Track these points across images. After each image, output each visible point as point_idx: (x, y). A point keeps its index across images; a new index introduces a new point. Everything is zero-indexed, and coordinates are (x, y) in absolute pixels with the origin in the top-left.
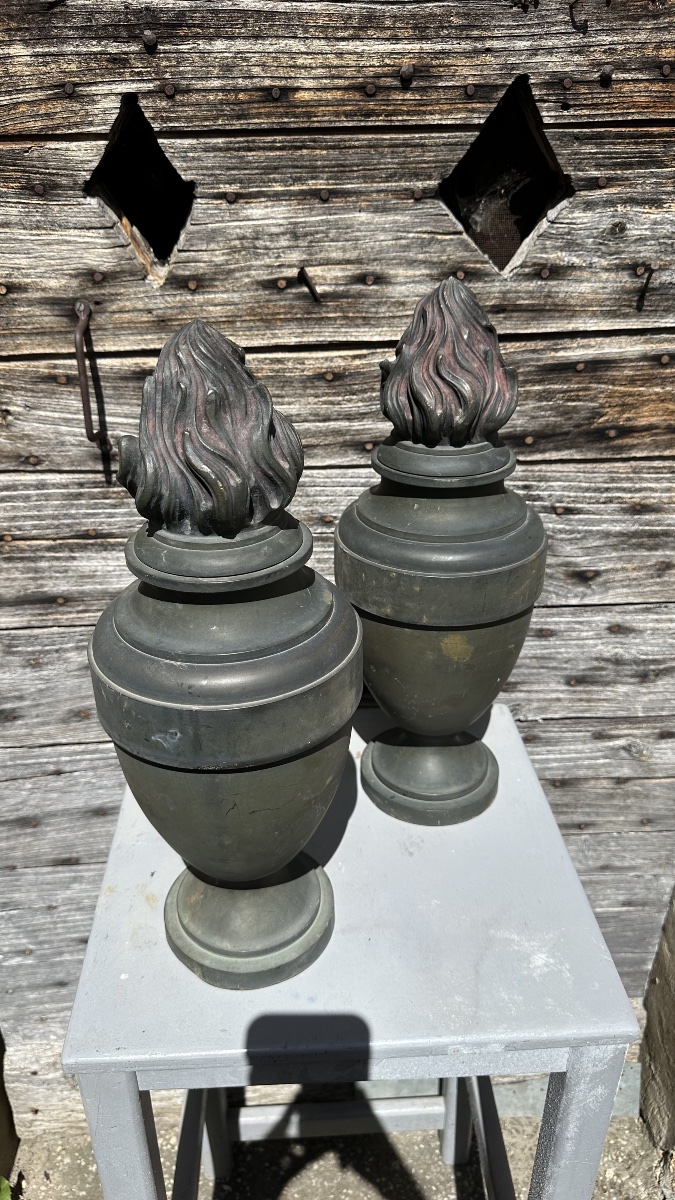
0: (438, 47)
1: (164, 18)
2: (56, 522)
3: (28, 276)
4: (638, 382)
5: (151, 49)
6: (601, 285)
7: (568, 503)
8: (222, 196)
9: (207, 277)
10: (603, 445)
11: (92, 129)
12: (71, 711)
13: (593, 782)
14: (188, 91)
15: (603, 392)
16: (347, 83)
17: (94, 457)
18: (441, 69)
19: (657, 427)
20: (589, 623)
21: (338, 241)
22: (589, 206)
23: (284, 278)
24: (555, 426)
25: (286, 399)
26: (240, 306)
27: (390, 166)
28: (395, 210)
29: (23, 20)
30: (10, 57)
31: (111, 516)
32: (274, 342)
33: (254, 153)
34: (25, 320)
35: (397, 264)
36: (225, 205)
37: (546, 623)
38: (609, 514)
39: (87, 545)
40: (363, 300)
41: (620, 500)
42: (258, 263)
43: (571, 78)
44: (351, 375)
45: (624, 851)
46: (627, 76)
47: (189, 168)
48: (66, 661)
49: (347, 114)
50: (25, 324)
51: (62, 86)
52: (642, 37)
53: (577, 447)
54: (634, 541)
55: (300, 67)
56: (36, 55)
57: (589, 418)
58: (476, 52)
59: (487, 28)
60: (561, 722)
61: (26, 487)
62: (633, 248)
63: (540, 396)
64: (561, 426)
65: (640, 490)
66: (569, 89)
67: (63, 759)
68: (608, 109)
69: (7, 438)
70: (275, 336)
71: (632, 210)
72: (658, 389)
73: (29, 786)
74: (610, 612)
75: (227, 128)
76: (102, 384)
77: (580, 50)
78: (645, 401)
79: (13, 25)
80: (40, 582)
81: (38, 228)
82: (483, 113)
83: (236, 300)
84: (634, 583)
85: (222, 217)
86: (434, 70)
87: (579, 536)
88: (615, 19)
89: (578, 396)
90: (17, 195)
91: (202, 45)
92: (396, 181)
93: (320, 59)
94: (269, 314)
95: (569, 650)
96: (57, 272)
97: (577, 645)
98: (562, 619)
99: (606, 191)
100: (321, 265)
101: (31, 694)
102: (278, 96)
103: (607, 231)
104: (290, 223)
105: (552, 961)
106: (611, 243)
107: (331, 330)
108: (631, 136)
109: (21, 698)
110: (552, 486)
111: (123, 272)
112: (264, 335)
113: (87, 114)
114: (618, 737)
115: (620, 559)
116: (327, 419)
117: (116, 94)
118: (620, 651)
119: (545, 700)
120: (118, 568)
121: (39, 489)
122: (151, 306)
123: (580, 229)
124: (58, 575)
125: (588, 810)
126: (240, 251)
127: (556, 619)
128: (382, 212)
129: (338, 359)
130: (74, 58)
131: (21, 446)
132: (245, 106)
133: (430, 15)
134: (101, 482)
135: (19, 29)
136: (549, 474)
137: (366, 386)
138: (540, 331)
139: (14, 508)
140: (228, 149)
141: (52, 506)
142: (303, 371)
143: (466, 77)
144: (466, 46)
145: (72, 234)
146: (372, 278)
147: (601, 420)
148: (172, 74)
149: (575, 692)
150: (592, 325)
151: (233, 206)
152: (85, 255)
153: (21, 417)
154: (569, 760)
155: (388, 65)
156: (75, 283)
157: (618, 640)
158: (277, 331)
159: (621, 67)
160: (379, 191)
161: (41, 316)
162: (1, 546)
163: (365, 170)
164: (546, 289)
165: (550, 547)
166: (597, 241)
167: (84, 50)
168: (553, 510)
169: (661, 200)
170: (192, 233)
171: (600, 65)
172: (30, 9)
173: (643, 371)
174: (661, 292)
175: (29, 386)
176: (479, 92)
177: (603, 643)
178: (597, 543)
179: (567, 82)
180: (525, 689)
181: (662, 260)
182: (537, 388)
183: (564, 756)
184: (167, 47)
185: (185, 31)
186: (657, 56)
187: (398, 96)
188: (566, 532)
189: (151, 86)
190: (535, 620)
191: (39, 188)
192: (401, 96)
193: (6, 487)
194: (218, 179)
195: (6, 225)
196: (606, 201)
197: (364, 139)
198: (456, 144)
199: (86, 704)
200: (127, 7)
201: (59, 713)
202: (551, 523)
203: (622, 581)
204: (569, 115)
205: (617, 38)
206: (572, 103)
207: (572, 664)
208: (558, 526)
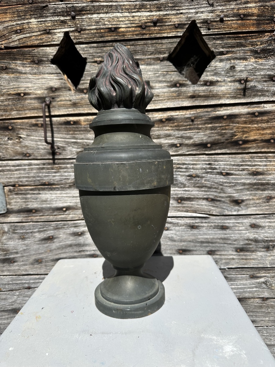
0: (165, 13)
1: (78, 9)
2: (34, 179)
3: (31, 90)
4: (248, 123)
5: (73, 18)
6: (229, 87)
7: (227, 170)
8: (96, 62)
10: (238, 147)
11: (54, 43)
12: (35, 260)
13: (252, 300)
14: (85, 30)
15: (235, 127)
16: (136, 25)
17: (49, 154)
18: (166, 20)
19: (257, 140)
20: (242, 223)
22: (221, 61)
24: (218, 140)
27: (151, 50)
28: (154, 64)
29: (35, 12)
30: (31, 22)
31: (54, 176)
33: (106, 48)
34: (29, 105)
35: (155, 82)
36: (96, 65)
37: (224, 223)
38: (244, 176)
39: (45, 188)
41: (247, 170)
43: (210, 20)
45: (271, 336)
46: (229, 19)
47: (85, 53)
48: (34, 237)
49: (136, 35)
50: (29, 106)
51: (46, 30)
52: (232, 7)
53: (227, 148)
54: (255, 187)
55: (120, 21)
56: (38, 22)
57: (231, 137)
58: (177, 14)
59: (181, 7)
60: (235, 269)
61: (25, 165)
62: (239, 74)
63: (212, 129)
64: (220, 140)
65: (255, 165)
66: (210, 24)
67: (31, 281)
68: (224, 29)
69: (20, 147)
71: (237, 62)
72: (256, 126)
73: (18, 294)
74: (250, 218)
75: (97, 40)
76: (53, 126)
77: (212, 12)
78: (251, 130)
79: (32, 13)
80: (27, 203)
81: (35, 74)
82: (181, 32)
84: (258, 205)
85: (96, 69)
86: (164, 20)
87: (233, 185)
88: (223, 2)
89: (225, 128)
90: (29, 64)
91: (89, 16)
92: (154, 55)
93: (127, 19)
95: (235, 235)
96: (40, 88)
97: (238, 233)
98: (231, 221)
99: (227, 56)
101: (21, 251)
102: (114, 30)
103: (229, 69)
105: (235, 349)
106: (230, 73)
108: (233, 37)
109: (17, 253)
110: (220, 164)
111: (62, 88)
113: (53, 39)
114: (261, 277)
115: (251, 194)
117: (62, 32)
118: (257, 236)
119: (227, 259)
120: (56, 198)
121: (29, 166)
122: (71, 99)
123: (219, 68)
124: (34, 200)
125: (252, 314)
127: (228, 221)
128: (149, 65)
130: (50, 22)
131: (24, 150)
132: (103, 34)
133: (162, 4)
134: (51, 163)
135: (34, 14)
136: (218, 159)
139: (20, 173)
140: (97, 47)
141: (33, 173)
143: (175, 22)
144: (174, 12)
145: (46, 76)
147: (236, 137)
148: (80, 25)
149: (240, 255)
150: (228, 102)
151: (99, 65)
153: (25, 139)
154: (241, 288)
155: (149, 19)
156: (46, 92)
157: (255, 231)
159: (226, 16)
160: (148, 59)
161: (34, 103)
162: (14, 189)
163: (143, 52)
164: (209, 90)
165: (222, 189)
166: (226, 72)
167: (53, 19)
168: (221, 174)
169: (246, 58)
170: (85, 74)
171: (219, 16)
172: (37, 8)
173: (249, 119)
174: (251, 89)
175: (28, 128)
176: (179, 26)
177: (249, 232)
178: (241, 188)
179: (209, 22)
180: (219, 253)
181: (250, 78)
182: (210, 125)
183: (238, 287)
184: (79, 17)
185: (84, 12)
186: (238, 12)
187: (153, 28)
188: (228, 183)
189: (73, 29)
190: (219, 221)
191: (37, 62)
192: (154, 29)
193: (18, 166)
194: (94, 57)
195: (25, 73)
196: (227, 59)
197: (142, 42)
198: (173, 42)
199: (41, 256)
200: (67, 7)
201: (31, 260)
202: (221, 179)
203: (253, 204)
204: (211, 32)
205: (224, 8)
206: (211, 28)
207: (237, 242)
208: (224, 181)
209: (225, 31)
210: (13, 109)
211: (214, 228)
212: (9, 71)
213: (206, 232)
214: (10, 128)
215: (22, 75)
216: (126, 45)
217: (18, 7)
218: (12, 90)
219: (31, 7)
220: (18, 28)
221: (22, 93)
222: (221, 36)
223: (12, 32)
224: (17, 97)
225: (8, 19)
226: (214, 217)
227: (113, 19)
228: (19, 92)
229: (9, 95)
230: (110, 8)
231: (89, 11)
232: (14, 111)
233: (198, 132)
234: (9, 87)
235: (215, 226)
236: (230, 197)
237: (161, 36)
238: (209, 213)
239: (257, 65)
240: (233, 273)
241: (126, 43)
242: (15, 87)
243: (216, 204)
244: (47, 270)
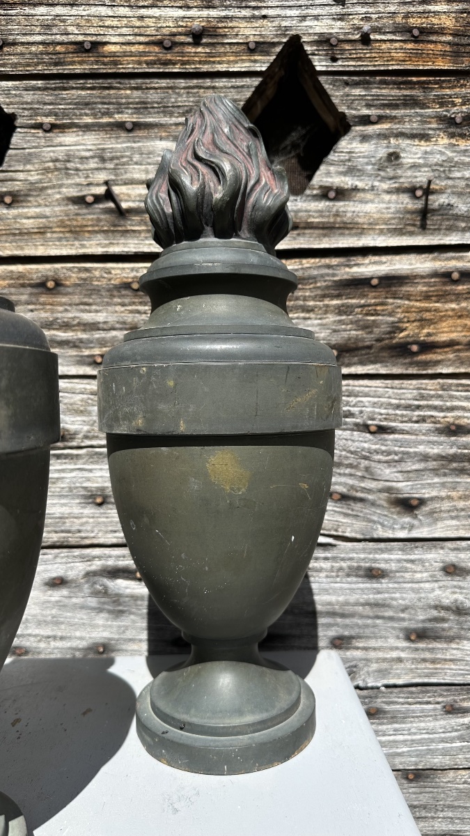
0: (223, 14)
4: (433, 298)
6: (385, 206)
7: (380, 420)
8: (39, 126)
9: (22, 193)
10: (407, 361)
13: (452, 773)
14: (14, 44)
15: (399, 307)
16: (147, 39)
18: (226, 30)
19: (458, 343)
20: (422, 561)
21: (141, 164)
22: (365, 138)
23: (93, 195)
24: (357, 339)
25: (94, 307)
26: (51, 219)
27: (187, 104)
32: (81, 251)
33: (68, 92)
36: (40, 133)
37: (375, 561)
38: (424, 434)
41: (433, 420)
42: (70, 181)
43: (336, 38)
46: (383, 37)
47: (11, 103)
49: (148, 63)
52: (392, 8)
53: (381, 362)
54: (455, 465)
55: (108, 27)
57: (390, 333)
58: (254, 17)
59: (263, 1)
60: (405, 689)
62: (409, 173)
63: (340, 311)
64: (363, 340)
65: (452, 409)
66: (336, 46)
68: (371, 61)
70: (83, 246)
71: (404, 143)
72: (453, 306)
74: (442, 548)
75: (46, 72)
77: (341, 17)
78: (442, 317)
82: (264, 63)
83: (48, 214)
84: (463, 513)
85: (38, 143)
86: (221, 30)
87: (396, 458)
89: (375, 310)
91: (28, 10)
94: (78, 226)
95: (404, 595)
97: (413, 590)
98: (392, 557)
99: (379, 126)
100: (125, 184)
102: (89, 48)
103: (383, 159)
104: (98, 149)
106: (388, 170)
107: (136, 242)
108: (394, 83)
110: (362, 402)
112: (72, 245)
115: (443, 485)
116: (134, 327)
118: (460, 597)
119: (384, 660)
123: (359, 157)
125: (450, 814)
126: (52, 172)
127: (386, 556)
129: (143, 270)
132: (62, 56)
136: (357, 389)
138: (333, 246)
140: (46, 89)
142: (110, 280)
143: (247, 37)
144: (245, 12)
147: (402, 335)
148: (1, 31)
149: (417, 649)
150: (381, 242)
151: (48, 135)
154: (420, 742)
155: (182, 26)
157: (455, 583)
158: (85, 242)
159: (377, 30)
160: (177, 124)
163: (164, 107)
164: (334, 209)
165: (367, 469)
166: (376, 167)
168: (365, 428)
169: (428, 135)
170: (10, 156)
171: (359, 28)
173: (436, 288)
174: (441, 212)
176: (259, 47)
177: (440, 587)
178: (417, 466)
179: (333, 41)
180: (361, 645)
181: (437, 185)
182: (335, 302)
183: (414, 737)
186: (406, 23)
187: (191, 49)
188: (383, 452)
190: (362, 556)
192: (193, 50)
194: (36, 112)
196: (379, 135)
197: (164, 83)
198: (242, 87)
202: (365, 442)
203: (449, 511)
204: (339, 66)
205: (371, 10)
206: (339, 56)
207: (410, 614)
208: (374, 447)
209: (375, 66)
211: (348, 575)
213: (327, 586)
216: (121, 86)
222: (364, 77)
226: (349, 544)
227: (88, 21)
233: (305, 319)
235: (350, 568)
236: (389, 490)
237: (212, 70)
238: (335, 533)
239: (455, 154)
240: (401, 700)
241: (120, 83)
243: (352, 510)
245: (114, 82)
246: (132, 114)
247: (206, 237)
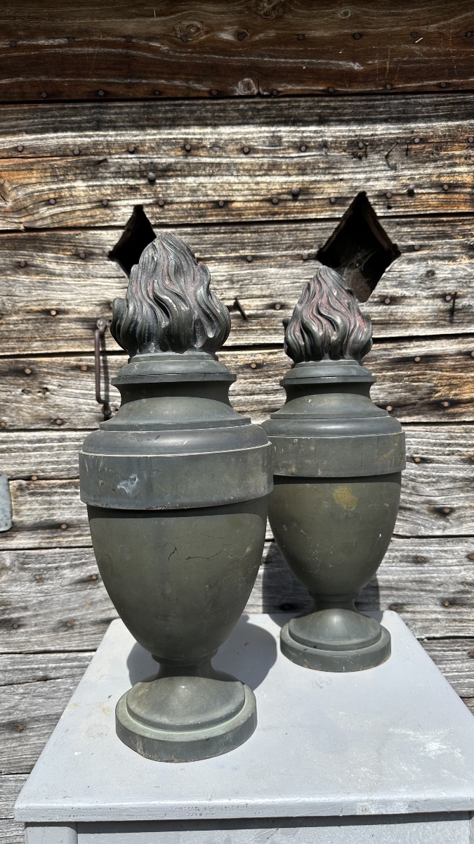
0: (313, 178)
1: (160, 167)
2: (69, 466)
3: (70, 304)
4: (459, 370)
5: (152, 182)
6: (424, 307)
7: (423, 454)
10: (441, 413)
11: (116, 223)
12: (61, 622)
14: (172, 203)
15: (435, 376)
16: (262, 198)
17: (98, 420)
18: (315, 190)
20: (452, 551)
21: (258, 285)
22: (411, 261)
23: (227, 306)
24: (405, 398)
27: (288, 242)
28: (292, 266)
29: (84, 169)
30: (74, 187)
33: (208, 236)
34: (65, 331)
35: (294, 297)
37: (420, 551)
38: (453, 463)
40: (274, 319)
41: (459, 453)
43: (390, 193)
44: (267, 365)
46: (423, 191)
48: (62, 577)
49: (262, 214)
50: (65, 333)
51: (101, 201)
52: (429, 171)
53: (422, 414)
55: (235, 190)
56: (88, 186)
57: (429, 394)
58: (334, 181)
59: (340, 169)
60: (441, 641)
61: (52, 440)
62: (441, 285)
63: (393, 379)
64: (409, 399)
65: (472, 446)
66: (390, 198)
67: (50, 665)
68: (415, 208)
69: (44, 407)
71: (438, 263)
72: (473, 375)
73: (22, 691)
74: (466, 542)
75: (193, 222)
76: (109, 371)
77: (394, 178)
78: (465, 382)
79: (78, 171)
80: (51, 512)
81: (79, 277)
82: (341, 212)
86: (311, 190)
87: (434, 480)
88: (412, 163)
89: (418, 378)
90: (69, 259)
91: (180, 180)
92: (292, 250)
93: (246, 186)
95: (440, 575)
96: (87, 302)
97: (446, 571)
98: (431, 548)
99: (420, 253)
100: (247, 298)
101: (34, 605)
102: (223, 205)
103: (424, 275)
104: (229, 275)
105: (444, 747)
106: (427, 282)
107: (254, 337)
108: (431, 222)
109: (25, 609)
110: (410, 442)
113: (114, 216)
115: (467, 498)
116: (252, 394)
117: (131, 206)
119: (426, 620)
121: (60, 442)
123: (407, 274)
124: (65, 506)
127: (427, 548)
128: (284, 267)
129: (259, 356)
130: (110, 187)
131: (53, 413)
132: (204, 211)
133: (307, 163)
135: (81, 174)
137: (277, 372)
138: (388, 336)
139: (42, 455)
140: (193, 234)
141: (67, 454)
142: (237, 362)
143: (329, 194)
144: (328, 177)
145: (99, 281)
146: (279, 305)
147: (437, 395)
148: (163, 194)
149: (449, 613)
150: (422, 332)
152: (106, 293)
153: (55, 393)
154: (453, 678)
155: (285, 188)
156: (98, 309)
159: (419, 186)
160: (282, 256)
161: (75, 328)
162: (28, 484)
163: (273, 244)
164: (389, 311)
165: (413, 488)
166: (419, 281)
167: (115, 183)
168: (413, 459)
169: (455, 257)
171: (406, 185)
172: (88, 163)
173: (460, 362)
174: (464, 311)
175: (62, 373)
176: (339, 201)
177: (465, 569)
178: (448, 486)
179: (388, 195)
180: (410, 610)
181: (461, 292)
182: (390, 373)
183: (448, 674)
184: (161, 181)
185: (171, 173)
186: (439, 181)
187: (291, 204)
188: (424, 476)
189: (151, 201)
190: (411, 548)
191: (83, 255)
192: (293, 204)
193: (39, 441)
195: (60, 275)
196: (421, 258)
197: (272, 227)
198: (326, 229)
199: (73, 615)
200: (140, 162)
201: (51, 623)
202: (412, 469)
203: (471, 517)
204: (392, 212)
205: (414, 172)
206: (393, 205)
207: (444, 588)
208: (418, 472)
209: (417, 211)
210: (35, 338)
211: (401, 561)
212: (31, 270)
213: (388, 569)
214: (28, 371)
215: (54, 278)
216: (245, 231)
217: (53, 160)
218: (34, 303)
219: (77, 161)
220: (52, 196)
221: (53, 309)
222: (410, 220)
223: (40, 202)
224: (43, 316)
225: (34, 180)
226: (401, 540)
227: (221, 186)
228: (48, 307)
229: (28, 312)
230: (216, 167)
231: (180, 170)
232: (37, 341)
234: (29, 299)
235: (402, 556)
236: (429, 502)
237: (305, 218)
239: (473, 270)
240: (439, 648)
241: (244, 229)
242: (40, 298)
243: (404, 516)
244: (83, 642)
245: (239, 228)
246: (251, 250)
247: (325, 359)
